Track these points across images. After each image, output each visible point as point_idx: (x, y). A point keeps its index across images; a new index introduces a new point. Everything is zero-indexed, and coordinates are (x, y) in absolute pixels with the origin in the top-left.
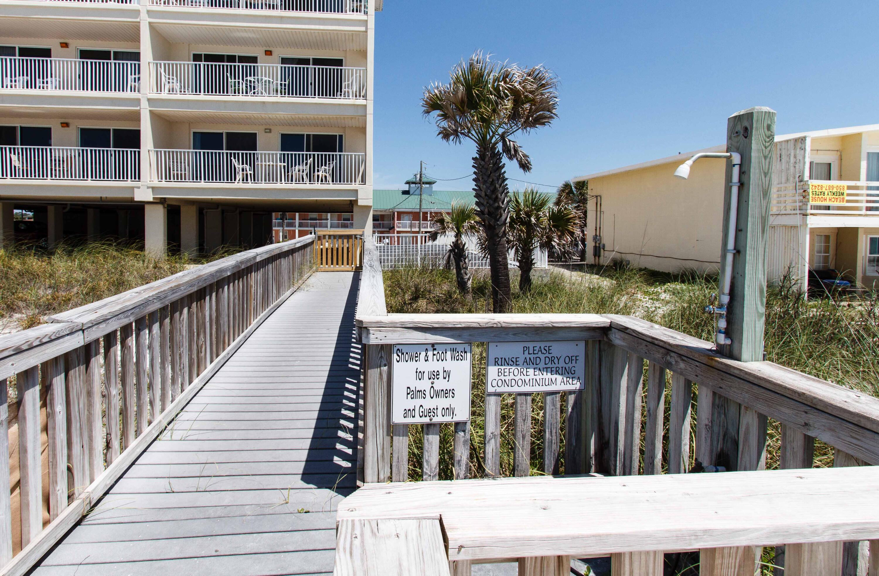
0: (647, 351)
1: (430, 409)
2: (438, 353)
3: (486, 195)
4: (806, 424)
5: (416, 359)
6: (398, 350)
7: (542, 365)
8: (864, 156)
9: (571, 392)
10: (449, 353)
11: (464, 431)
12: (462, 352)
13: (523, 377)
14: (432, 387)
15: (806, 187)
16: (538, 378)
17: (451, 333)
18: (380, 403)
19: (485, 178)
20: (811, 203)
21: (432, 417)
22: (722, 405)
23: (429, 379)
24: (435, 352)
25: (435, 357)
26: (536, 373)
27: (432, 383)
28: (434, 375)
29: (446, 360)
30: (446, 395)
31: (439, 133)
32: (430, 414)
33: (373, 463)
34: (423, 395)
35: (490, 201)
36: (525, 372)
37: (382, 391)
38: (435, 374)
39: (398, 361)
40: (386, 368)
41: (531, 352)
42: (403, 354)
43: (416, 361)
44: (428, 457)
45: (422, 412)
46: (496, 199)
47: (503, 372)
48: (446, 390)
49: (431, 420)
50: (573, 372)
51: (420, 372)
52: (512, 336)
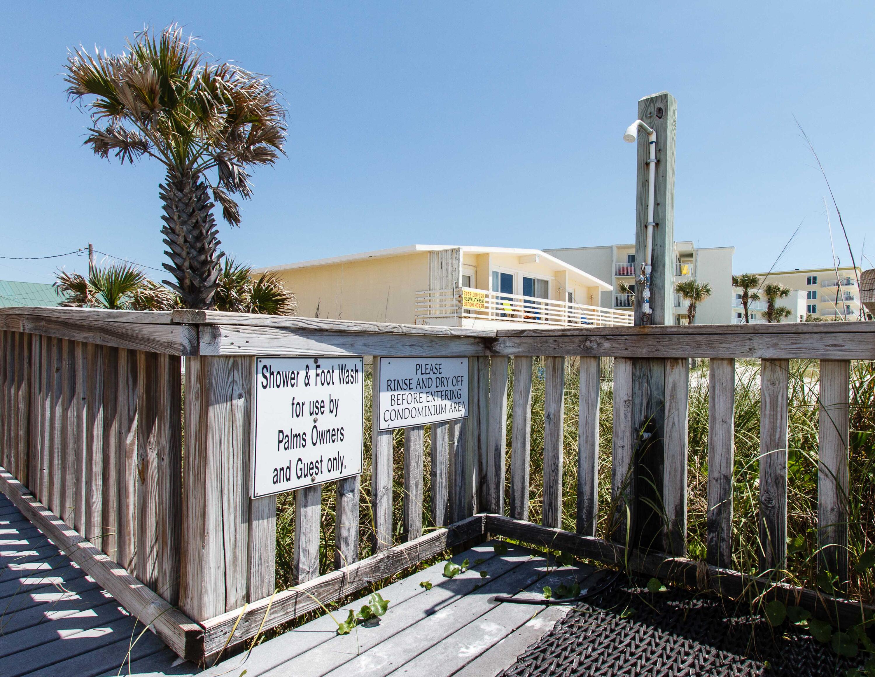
0: (556, 347)
1: (312, 463)
2: (323, 372)
3: (186, 241)
4: (750, 349)
5: (293, 382)
6: (265, 367)
7: (433, 389)
8: (491, 273)
9: (456, 421)
10: (336, 372)
11: (352, 491)
12: (352, 370)
13: (416, 405)
14: (315, 427)
15: (461, 293)
16: (430, 404)
17: (341, 340)
18: (231, 466)
19: (185, 217)
20: (465, 307)
21: (314, 475)
22: (644, 375)
23: (311, 414)
24: (319, 371)
25: (319, 378)
26: (429, 399)
27: (315, 421)
28: (317, 408)
29: (333, 383)
30: (334, 438)
31: (90, 140)
32: (311, 471)
33: (216, 578)
34: (302, 441)
35: (192, 250)
36: (418, 399)
37: (235, 443)
38: (319, 406)
39: (265, 387)
40: (240, 403)
41: (424, 372)
42: (272, 374)
43: (293, 386)
44: (306, 542)
45: (301, 469)
46: (202, 250)
47: (396, 399)
48: (334, 430)
49: (313, 480)
50: (459, 396)
51: (298, 404)
52: (408, 348)
